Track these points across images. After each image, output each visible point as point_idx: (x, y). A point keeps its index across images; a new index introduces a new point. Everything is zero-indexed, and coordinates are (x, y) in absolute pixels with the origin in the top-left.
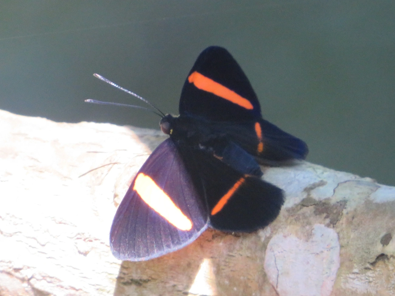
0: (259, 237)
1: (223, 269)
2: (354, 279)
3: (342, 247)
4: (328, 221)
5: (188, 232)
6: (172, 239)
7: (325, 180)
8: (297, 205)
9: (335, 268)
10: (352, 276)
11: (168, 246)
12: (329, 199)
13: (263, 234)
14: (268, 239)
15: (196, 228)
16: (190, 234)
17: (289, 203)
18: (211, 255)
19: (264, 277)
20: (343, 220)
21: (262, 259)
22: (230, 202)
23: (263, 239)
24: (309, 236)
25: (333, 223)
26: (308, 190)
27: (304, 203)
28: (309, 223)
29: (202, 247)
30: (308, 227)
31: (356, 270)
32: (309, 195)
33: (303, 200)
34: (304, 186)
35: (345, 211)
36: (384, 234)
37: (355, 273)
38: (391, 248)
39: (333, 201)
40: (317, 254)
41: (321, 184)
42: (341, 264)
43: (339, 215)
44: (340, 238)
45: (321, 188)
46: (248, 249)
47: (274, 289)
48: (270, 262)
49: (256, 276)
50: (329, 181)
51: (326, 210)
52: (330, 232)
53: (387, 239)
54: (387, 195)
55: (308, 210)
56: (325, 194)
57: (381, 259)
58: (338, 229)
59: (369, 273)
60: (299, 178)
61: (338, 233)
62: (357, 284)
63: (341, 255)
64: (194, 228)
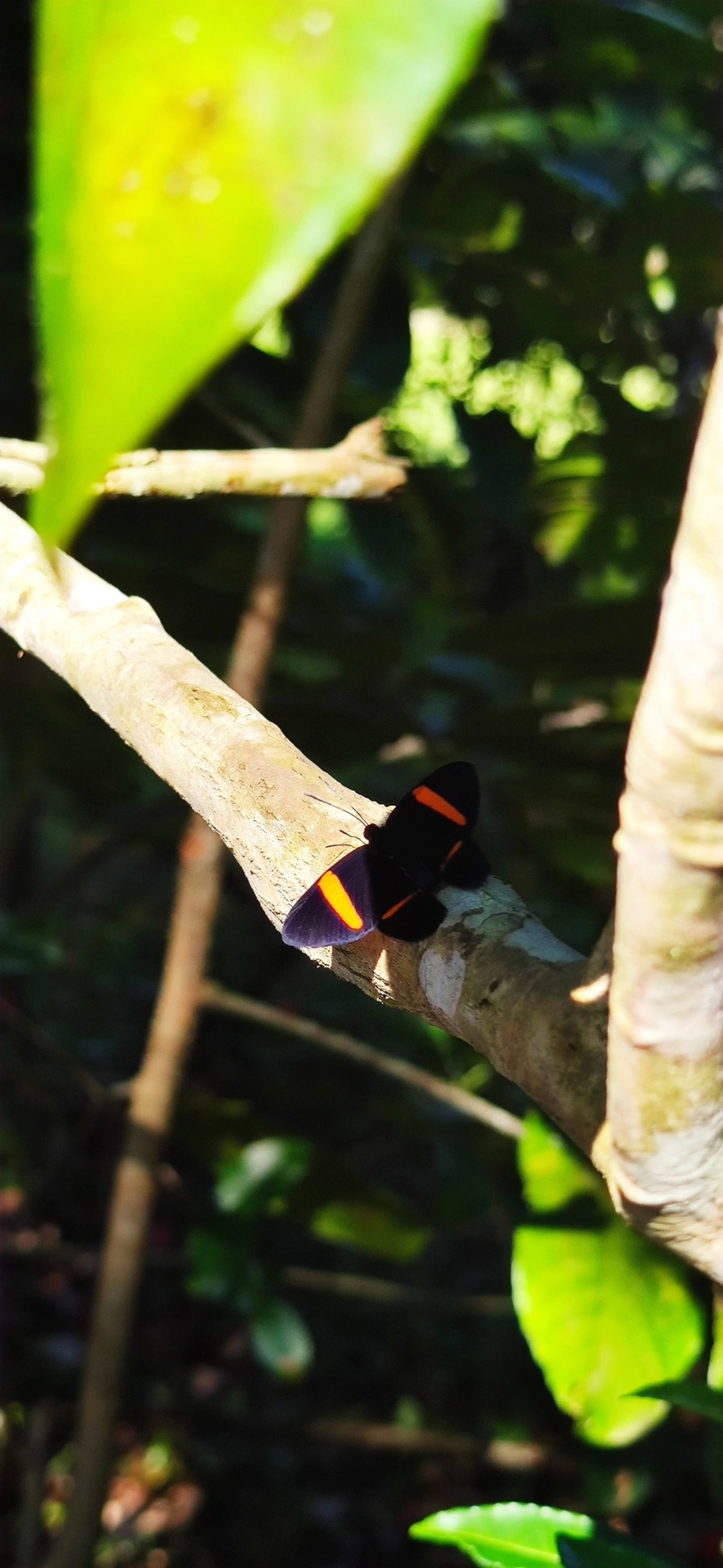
1: (394, 964)
2: (469, 1011)
3: (466, 979)
4: (464, 951)
5: (356, 930)
6: (341, 934)
7: (485, 908)
8: (450, 927)
9: (458, 995)
10: (468, 1008)
11: (336, 940)
12: (473, 930)
13: (423, 945)
14: (425, 950)
15: (365, 927)
16: (357, 932)
18: (388, 949)
19: (418, 979)
20: (474, 955)
21: (418, 966)
22: (400, 910)
23: (420, 949)
24: (448, 959)
25: (465, 956)
26: (466, 915)
27: (459, 927)
28: (452, 949)
29: (378, 939)
30: (450, 951)
31: (470, 1004)
32: (463, 920)
33: (457, 925)
34: (466, 910)
35: (479, 946)
36: (494, 979)
37: (469, 1006)
38: (494, 996)
39: (475, 933)
40: (450, 978)
41: (479, 911)
42: (463, 994)
43: (474, 948)
44: (467, 971)
45: (475, 916)
46: (410, 953)
47: (424, 993)
48: (422, 970)
49: (413, 978)
50: (487, 910)
51: (467, 940)
52: (462, 963)
53: (494, 987)
54: (518, 939)
55: (456, 935)
56: (474, 923)
57: (485, 1003)
58: (468, 962)
59: (478, 1011)
60: (467, 900)
61: (467, 965)
62: (470, 1016)
63: (464, 986)
64: (362, 928)
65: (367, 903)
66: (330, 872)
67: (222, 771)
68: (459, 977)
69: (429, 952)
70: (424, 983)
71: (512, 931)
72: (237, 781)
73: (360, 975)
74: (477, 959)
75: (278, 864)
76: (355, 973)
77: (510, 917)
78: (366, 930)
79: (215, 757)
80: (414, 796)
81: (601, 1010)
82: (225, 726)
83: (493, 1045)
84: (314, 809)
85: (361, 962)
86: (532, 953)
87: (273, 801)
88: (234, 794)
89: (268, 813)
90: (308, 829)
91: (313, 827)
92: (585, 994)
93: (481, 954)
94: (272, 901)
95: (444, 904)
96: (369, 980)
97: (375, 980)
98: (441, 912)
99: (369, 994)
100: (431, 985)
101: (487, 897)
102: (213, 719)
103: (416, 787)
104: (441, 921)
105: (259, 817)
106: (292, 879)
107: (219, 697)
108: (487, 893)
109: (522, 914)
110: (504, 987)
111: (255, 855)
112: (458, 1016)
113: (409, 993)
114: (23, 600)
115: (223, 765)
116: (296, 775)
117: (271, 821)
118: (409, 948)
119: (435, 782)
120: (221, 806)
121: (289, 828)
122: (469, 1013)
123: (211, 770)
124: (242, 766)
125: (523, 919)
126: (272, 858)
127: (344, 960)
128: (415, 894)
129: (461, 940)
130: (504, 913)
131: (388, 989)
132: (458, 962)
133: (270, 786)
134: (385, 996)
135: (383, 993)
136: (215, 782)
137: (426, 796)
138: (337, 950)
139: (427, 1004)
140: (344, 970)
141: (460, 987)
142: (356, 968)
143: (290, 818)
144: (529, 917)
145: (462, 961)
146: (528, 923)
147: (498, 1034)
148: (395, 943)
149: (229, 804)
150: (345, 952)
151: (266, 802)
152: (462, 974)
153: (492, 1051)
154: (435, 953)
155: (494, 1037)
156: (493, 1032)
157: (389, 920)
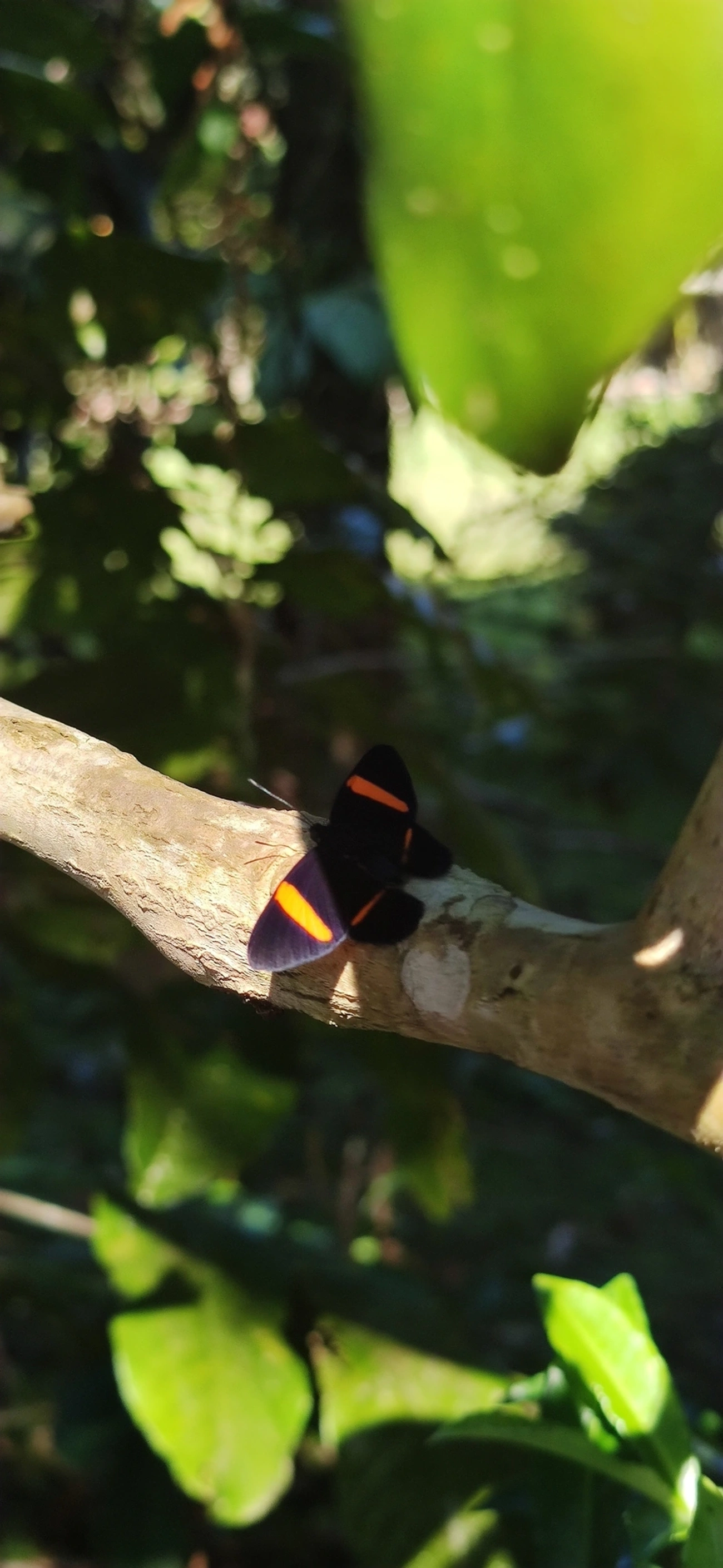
0: (397, 950)
1: (364, 975)
2: (482, 1006)
3: (473, 972)
4: (461, 943)
5: (327, 942)
6: (310, 948)
7: (465, 894)
8: (434, 921)
9: (465, 992)
10: (481, 1003)
11: (306, 957)
12: (464, 918)
13: (401, 946)
14: (406, 952)
15: (335, 938)
16: (327, 944)
17: (427, 918)
18: (354, 960)
19: (401, 987)
20: (476, 943)
21: (400, 971)
22: (371, 912)
23: (401, 952)
24: (443, 955)
25: (466, 947)
26: (448, 904)
27: (443, 919)
28: (444, 943)
29: (346, 950)
30: (442, 946)
31: (485, 998)
32: (447, 911)
33: (441, 917)
34: (445, 900)
35: (478, 934)
36: (513, 965)
37: (484, 1001)
38: (519, 983)
39: (468, 921)
40: (449, 976)
41: (461, 899)
42: (470, 990)
43: (472, 937)
44: (471, 963)
45: (458, 904)
46: (387, 958)
47: (410, 1000)
48: (405, 974)
49: (393, 986)
50: (468, 895)
51: (461, 930)
52: (463, 955)
53: (516, 973)
54: (521, 919)
55: (443, 928)
56: (462, 911)
57: (510, 992)
58: (471, 953)
59: (497, 1004)
60: (439, 890)
61: (470, 957)
62: (486, 1012)
63: (472, 981)
64: (332, 939)
65: (331, 911)
66: (285, 883)
67: (81, 804)
68: (463, 972)
69: (413, 953)
70: (410, 988)
71: (508, 912)
72: (104, 811)
73: (311, 998)
74: (482, 948)
75: (184, 893)
76: (304, 997)
77: (495, 899)
78: (337, 940)
79: (66, 789)
80: (350, 788)
82: (68, 754)
84: (213, 825)
85: (315, 982)
87: (158, 825)
88: (105, 826)
89: (156, 839)
90: (214, 847)
91: (220, 845)
92: (652, 957)
93: (485, 943)
94: (180, 935)
96: (325, 1001)
97: (333, 999)
98: (416, 908)
99: (318, 1017)
100: (421, 988)
101: (459, 883)
102: (51, 750)
103: (349, 778)
104: (420, 916)
105: (143, 845)
106: (205, 906)
107: (45, 725)
108: (458, 880)
109: (505, 895)
110: (529, 971)
111: (148, 889)
112: (468, 1016)
113: (386, 1004)
115: (80, 796)
116: (172, 794)
117: (163, 847)
119: (364, 769)
120: (88, 844)
121: (189, 850)
122: (483, 1009)
123: (66, 805)
124: (106, 794)
125: (510, 899)
126: (175, 887)
127: (290, 984)
128: (384, 891)
129: (452, 933)
130: (486, 896)
131: (354, 1006)
132: (457, 955)
133: (149, 809)
134: (346, 1015)
135: (344, 1012)
136: (74, 818)
137: (361, 786)
139: (413, 1012)
140: (287, 996)
141: (465, 982)
142: (305, 990)
143: (186, 839)
144: (513, 897)
145: (462, 953)
146: (518, 903)
147: (534, 1024)
148: (363, 950)
149: (100, 839)
150: (291, 976)
151: (150, 828)
152: (466, 968)
153: (523, 1045)
154: (421, 952)
155: (526, 1028)
156: (523, 1023)
157: (359, 924)
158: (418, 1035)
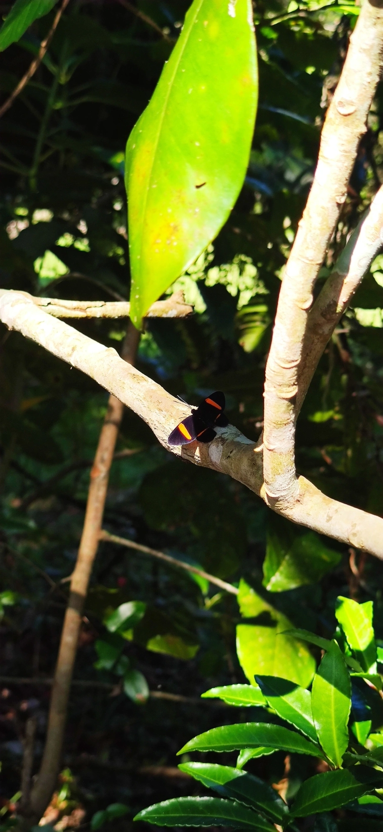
0: (208, 444)
1: (201, 451)
3: (223, 451)
4: (222, 444)
5: (189, 440)
6: (185, 441)
9: (221, 456)
11: (182, 444)
12: (225, 438)
13: (209, 443)
14: (210, 445)
15: (192, 439)
16: (190, 440)
17: (216, 437)
18: (199, 446)
19: (208, 454)
20: (225, 444)
21: (208, 450)
22: (202, 434)
23: (209, 445)
24: (217, 447)
26: (222, 434)
27: (219, 438)
28: (218, 443)
30: (218, 444)
31: (224, 458)
32: (222, 435)
34: (222, 433)
36: (231, 450)
38: (231, 455)
39: (225, 439)
40: (218, 452)
41: (227, 433)
42: (222, 456)
43: (225, 442)
44: (223, 449)
45: (225, 434)
46: (206, 446)
47: (210, 458)
48: (210, 451)
49: (207, 454)
50: (229, 432)
51: (223, 440)
53: (231, 452)
54: (238, 439)
55: (219, 440)
56: (225, 436)
57: (229, 457)
58: (223, 447)
59: (226, 460)
60: (223, 430)
61: (223, 448)
62: (224, 462)
63: (222, 453)
64: (191, 439)
65: (193, 432)
66: (181, 423)
68: (221, 451)
69: (212, 445)
70: (210, 455)
71: (236, 437)
72: (149, 401)
73: (190, 456)
74: (226, 445)
75: (164, 425)
76: (189, 456)
77: (236, 434)
78: (193, 440)
79: (142, 394)
80: (206, 401)
81: (261, 453)
82: (145, 385)
83: (231, 469)
84: (174, 408)
85: (191, 452)
86: (242, 442)
87: (161, 406)
88: (149, 405)
89: (160, 410)
90: (173, 413)
91: (174, 413)
92: (257, 450)
93: (227, 444)
94: (162, 437)
95: (216, 432)
96: (193, 457)
97: (195, 457)
98: (215, 434)
99: (193, 462)
100: (212, 455)
101: (229, 429)
102: (140, 383)
103: (207, 398)
104: (215, 436)
105: (157, 411)
106: (168, 429)
107: (142, 377)
108: (229, 428)
109: (239, 433)
110: (234, 452)
111: (156, 423)
112: (221, 463)
113: (206, 458)
114: (73, 349)
115: (145, 397)
116: (168, 399)
117: (161, 412)
118: (205, 445)
119: (212, 397)
120: (144, 409)
121: (167, 414)
122: (224, 461)
123: (141, 399)
124: (151, 397)
125: (239, 435)
126: (162, 423)
127: (185, 452)
128: (207, 429)
129: (221, 441)
130: (234, 433)
131: (199, 459)
132: (221, 447)
133: (160, 402)
134: (198, 462)
135: (197, 461)
136: (142, 402)
137: (210, 401)
138: (183, 448)
139: (211, 461)
140: (185, 455)
141: (221, 454)
142: (189, 454)
143: (167, 411)
144: (241, 434)
145: (222, 446)
146: (240, 436)
148: (201, 444)
149: (147, 408)
150: (186, 449)
151: (159, 407)
152: (222, 450)
153: (231, 471)
154: (213, 445)
155: (232, 466)
156: (231, 465)
157: (199, 436)
158: (213, 468)
